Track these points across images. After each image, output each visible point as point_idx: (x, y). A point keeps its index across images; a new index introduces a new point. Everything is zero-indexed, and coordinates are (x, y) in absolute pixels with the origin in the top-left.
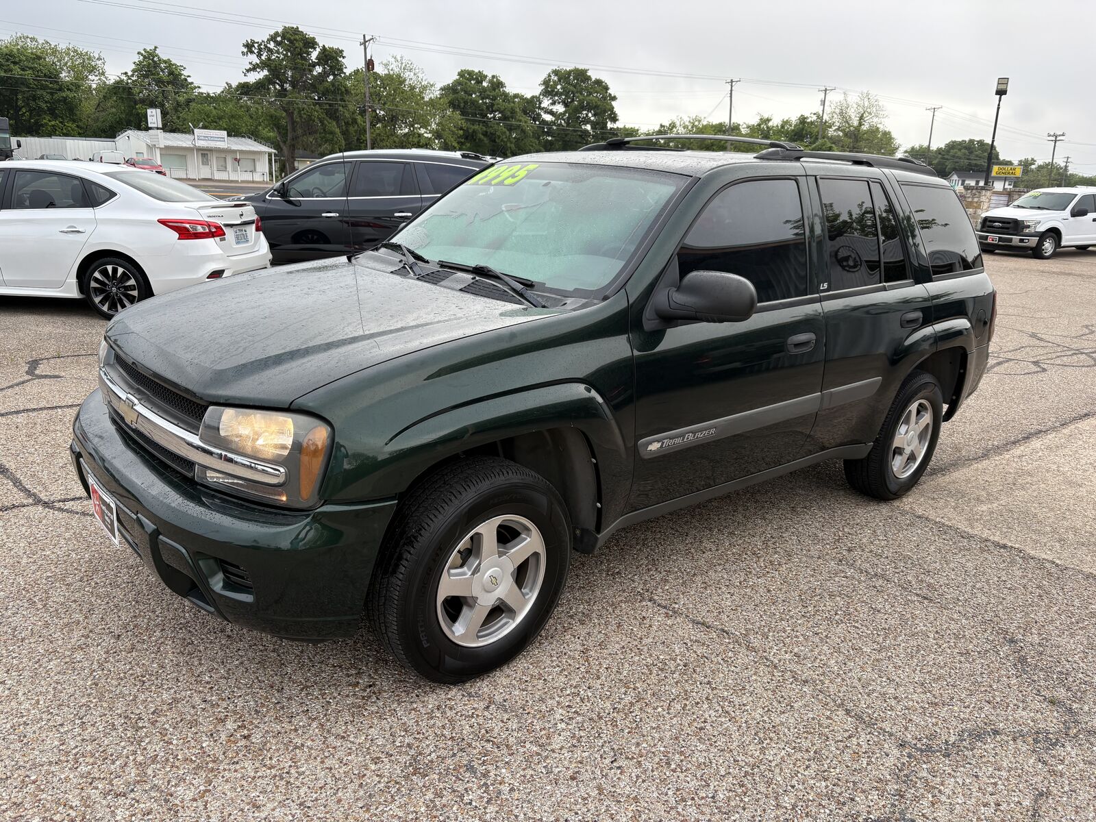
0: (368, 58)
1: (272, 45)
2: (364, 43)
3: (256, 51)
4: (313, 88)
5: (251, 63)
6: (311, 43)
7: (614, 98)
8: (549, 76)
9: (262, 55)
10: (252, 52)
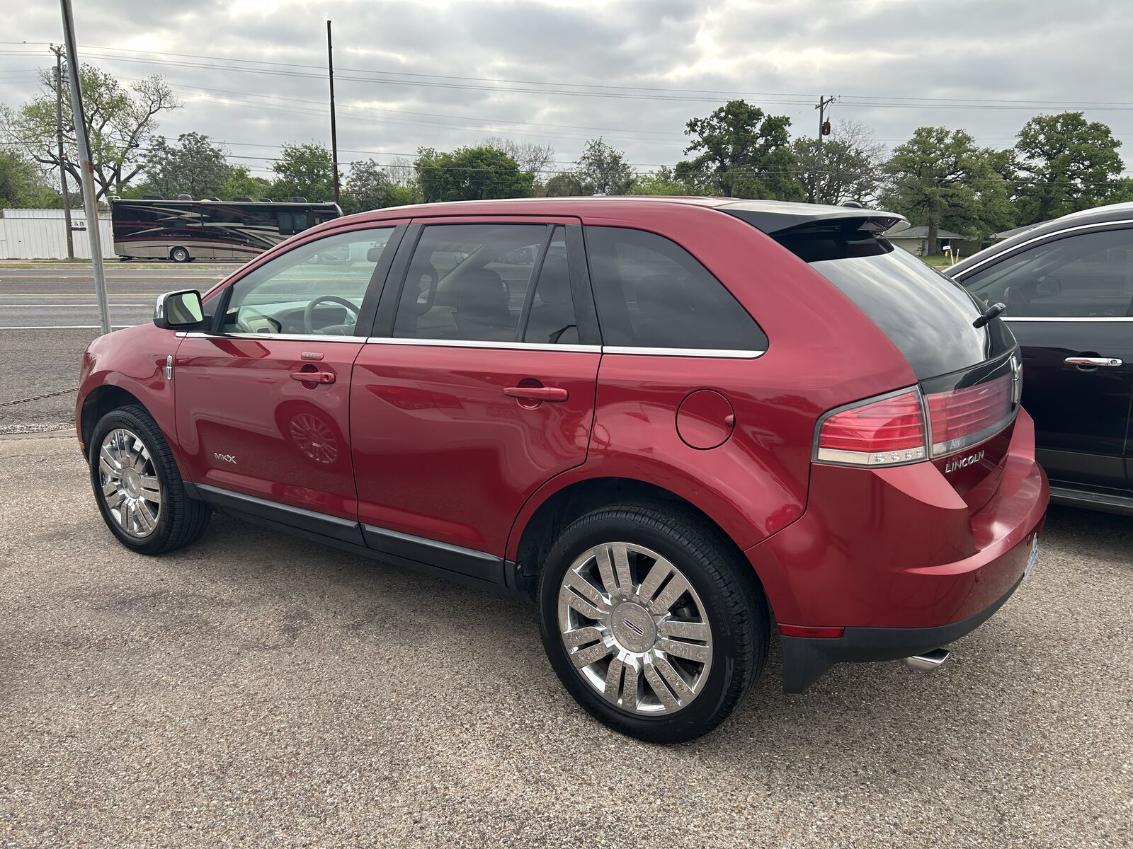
0: (825, 120)
1: (715, 122)
2: (821, 106)
3: (698, 129)
4: (754, 161)
5: (692, 142)
6: (756, 114)
7: (1118, 144)
8: (1029, 125)
9: (704, 132)
10: (695, 131)
